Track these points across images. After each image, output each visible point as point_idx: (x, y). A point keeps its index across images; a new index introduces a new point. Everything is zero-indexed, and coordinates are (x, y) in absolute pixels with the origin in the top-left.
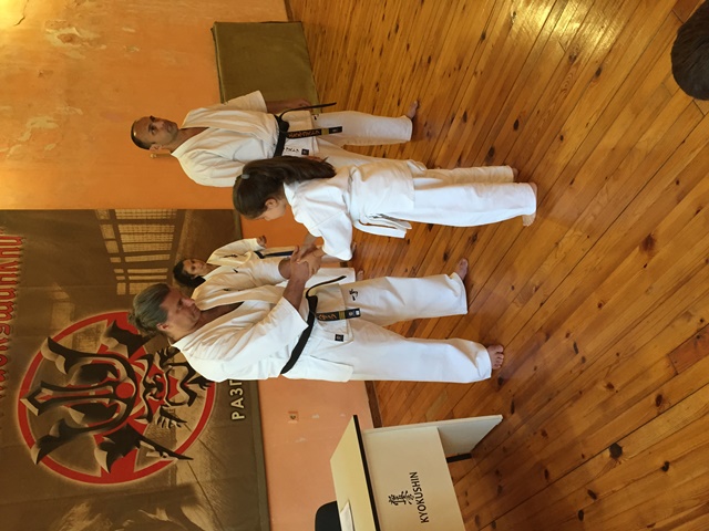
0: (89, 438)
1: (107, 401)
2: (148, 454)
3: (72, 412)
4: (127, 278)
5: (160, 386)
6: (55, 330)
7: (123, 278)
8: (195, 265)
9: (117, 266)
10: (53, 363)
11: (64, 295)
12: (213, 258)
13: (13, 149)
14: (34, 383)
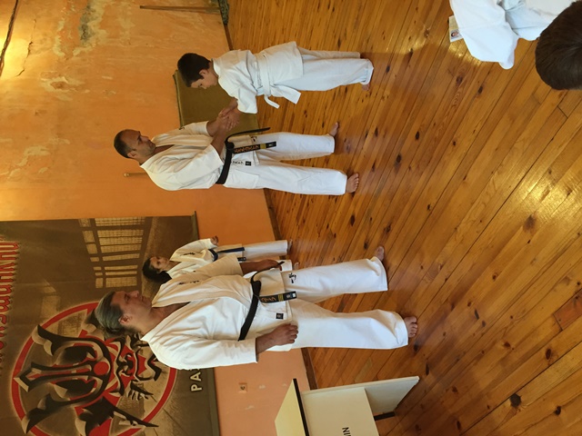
0: (71, 410)
1: (86, 378)
2: (121, 423)
3: (56, 388)
4: (104, 274)
5: (131, 364)
6: (44, 319)
7: (101, 274)
8: (160, 261)
9: (96, 264)
10: (40, 347)
11: (52, 290)
12: (175, 256)
13: (12, 173)
14: (25, 365)
